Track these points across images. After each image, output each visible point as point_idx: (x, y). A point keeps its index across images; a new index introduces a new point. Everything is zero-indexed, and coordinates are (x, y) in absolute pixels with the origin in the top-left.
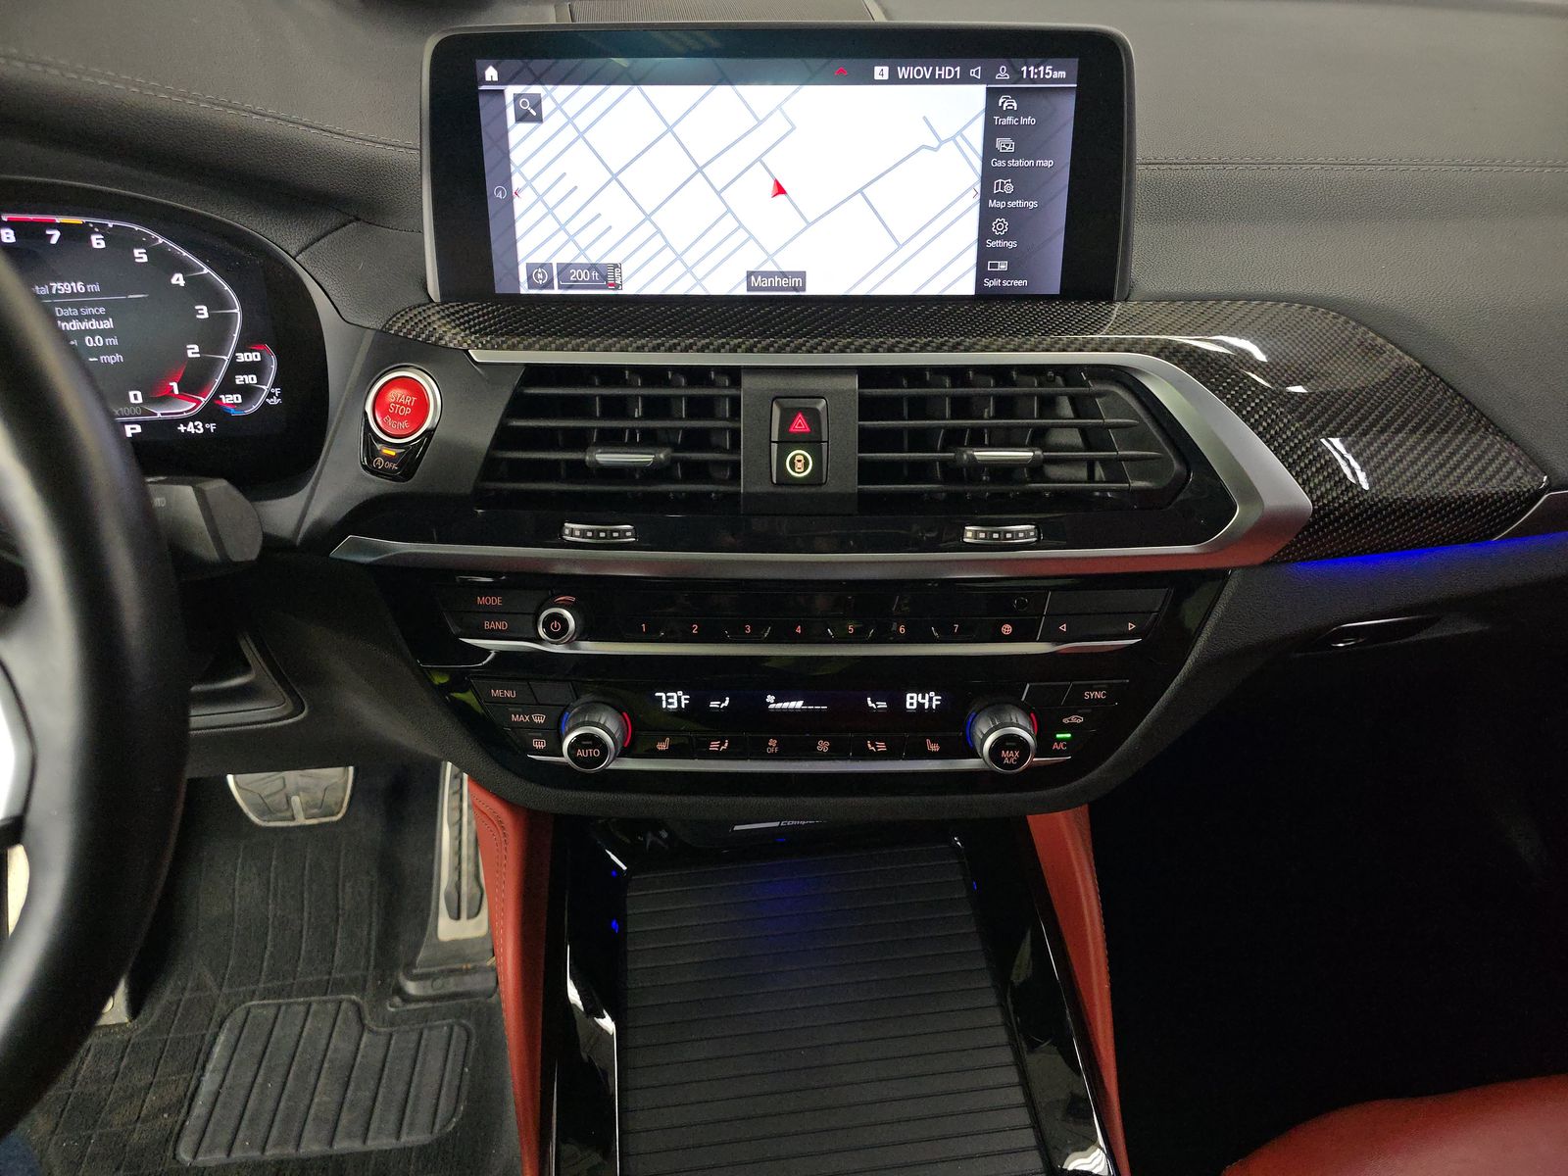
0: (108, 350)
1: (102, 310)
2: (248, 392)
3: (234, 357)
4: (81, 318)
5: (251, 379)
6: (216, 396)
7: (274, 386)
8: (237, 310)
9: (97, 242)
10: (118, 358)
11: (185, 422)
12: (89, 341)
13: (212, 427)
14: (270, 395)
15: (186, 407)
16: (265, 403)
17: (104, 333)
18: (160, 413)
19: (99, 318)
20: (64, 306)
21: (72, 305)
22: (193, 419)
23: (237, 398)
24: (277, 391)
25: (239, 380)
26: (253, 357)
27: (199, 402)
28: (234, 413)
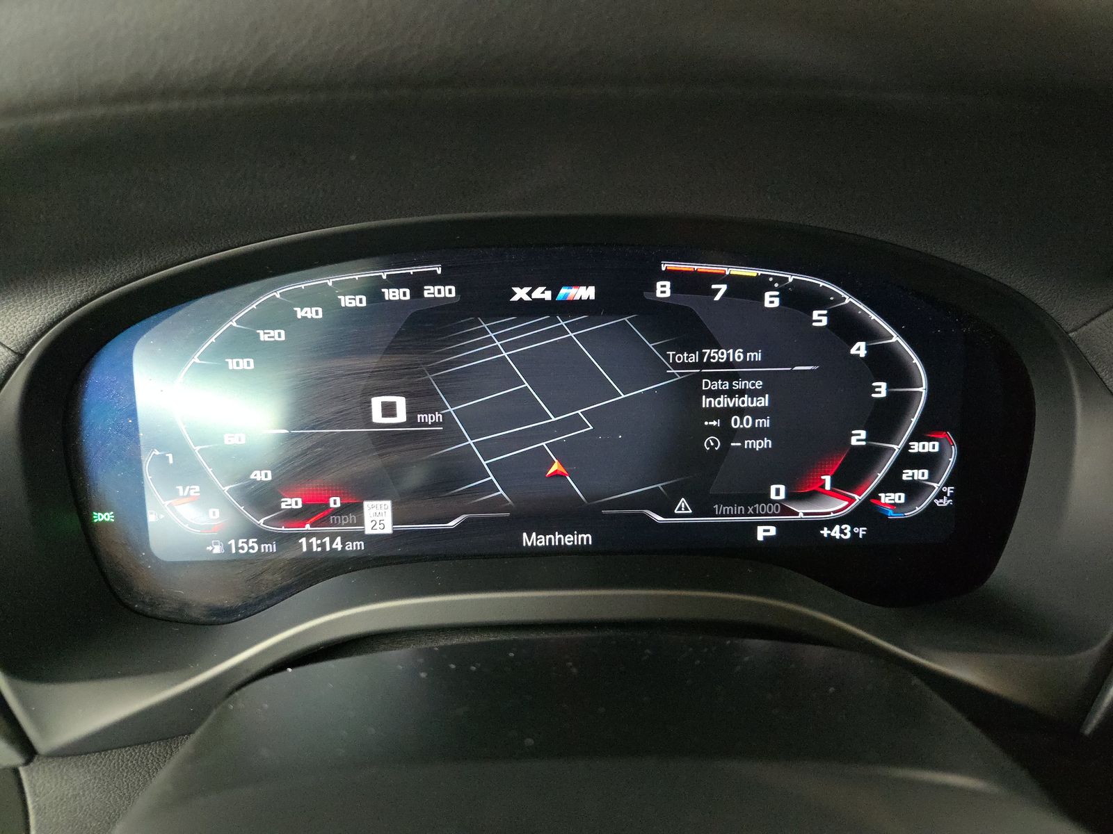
0: (756, 433)
1: (759, 384)
2: (914, 490)
3: (907, 447)
4: (731, 393)
5: (921, 475)
6: (874, 495)
7: (947, 485)
8: (923, 390)
9: (771, 300)
10: (766, 443)
11: (830, 524)
12: (736, 422)
13: (861, 531)
14: (941, 495)
15: (835, 506)
16: (932, 504)
17: (757, 413)
18: (802, 511)
19: (754, 394)
20: (714, 377)
21: (724, 377)
22: (840, 521)
23: (900, 498)
24: (949, 490)
25: (907, 475)
26: (930, 447)
27: (852, 500)
28: (891, 514)
